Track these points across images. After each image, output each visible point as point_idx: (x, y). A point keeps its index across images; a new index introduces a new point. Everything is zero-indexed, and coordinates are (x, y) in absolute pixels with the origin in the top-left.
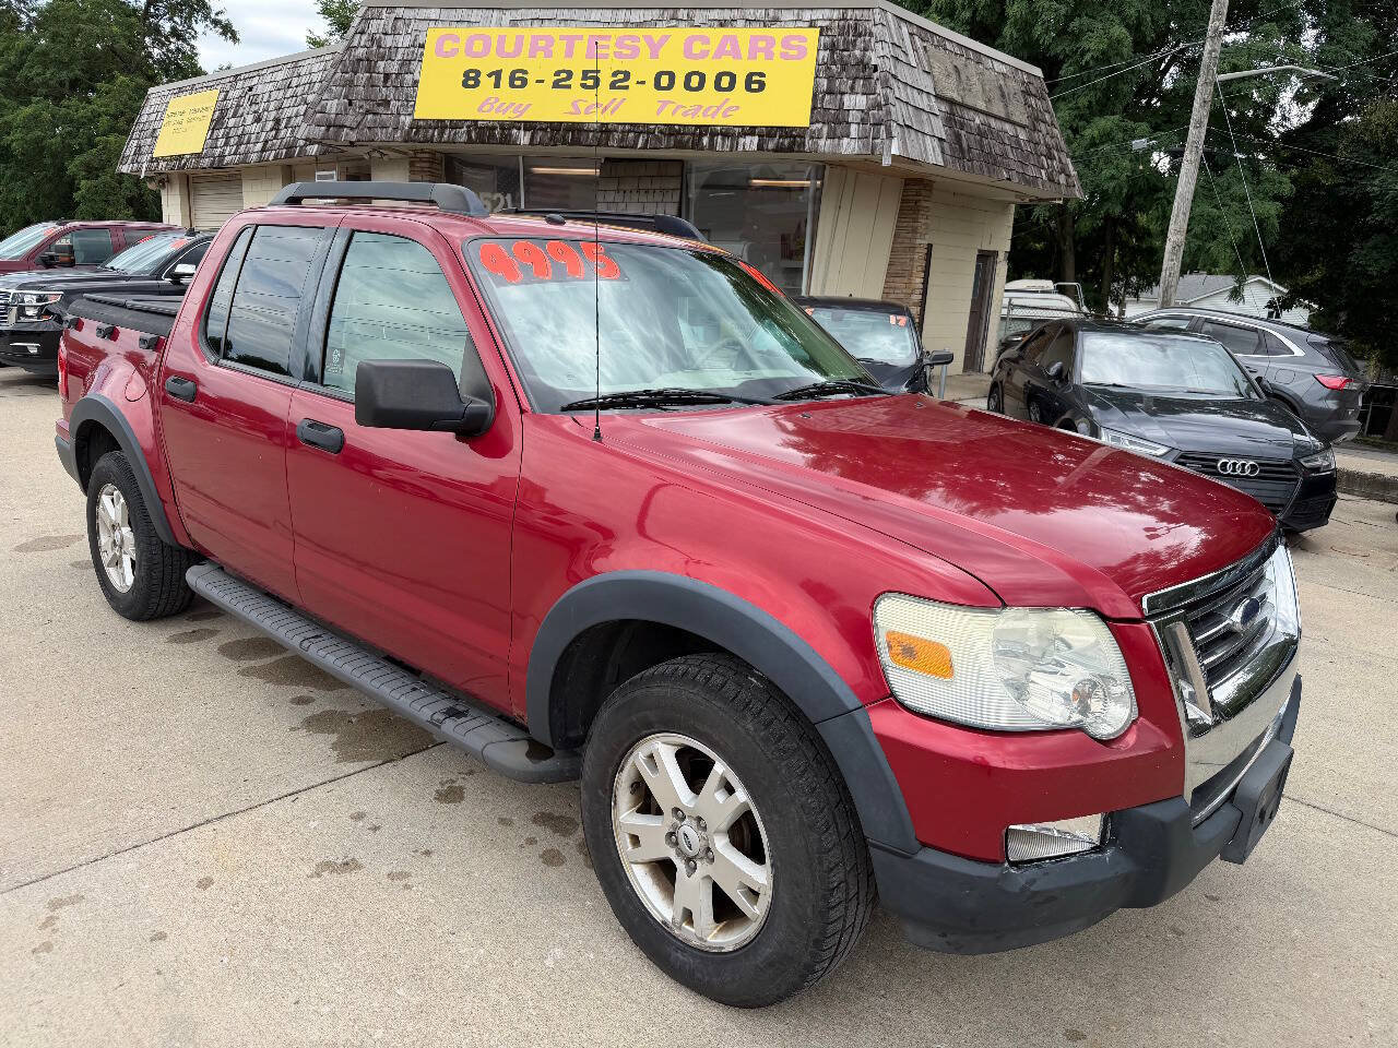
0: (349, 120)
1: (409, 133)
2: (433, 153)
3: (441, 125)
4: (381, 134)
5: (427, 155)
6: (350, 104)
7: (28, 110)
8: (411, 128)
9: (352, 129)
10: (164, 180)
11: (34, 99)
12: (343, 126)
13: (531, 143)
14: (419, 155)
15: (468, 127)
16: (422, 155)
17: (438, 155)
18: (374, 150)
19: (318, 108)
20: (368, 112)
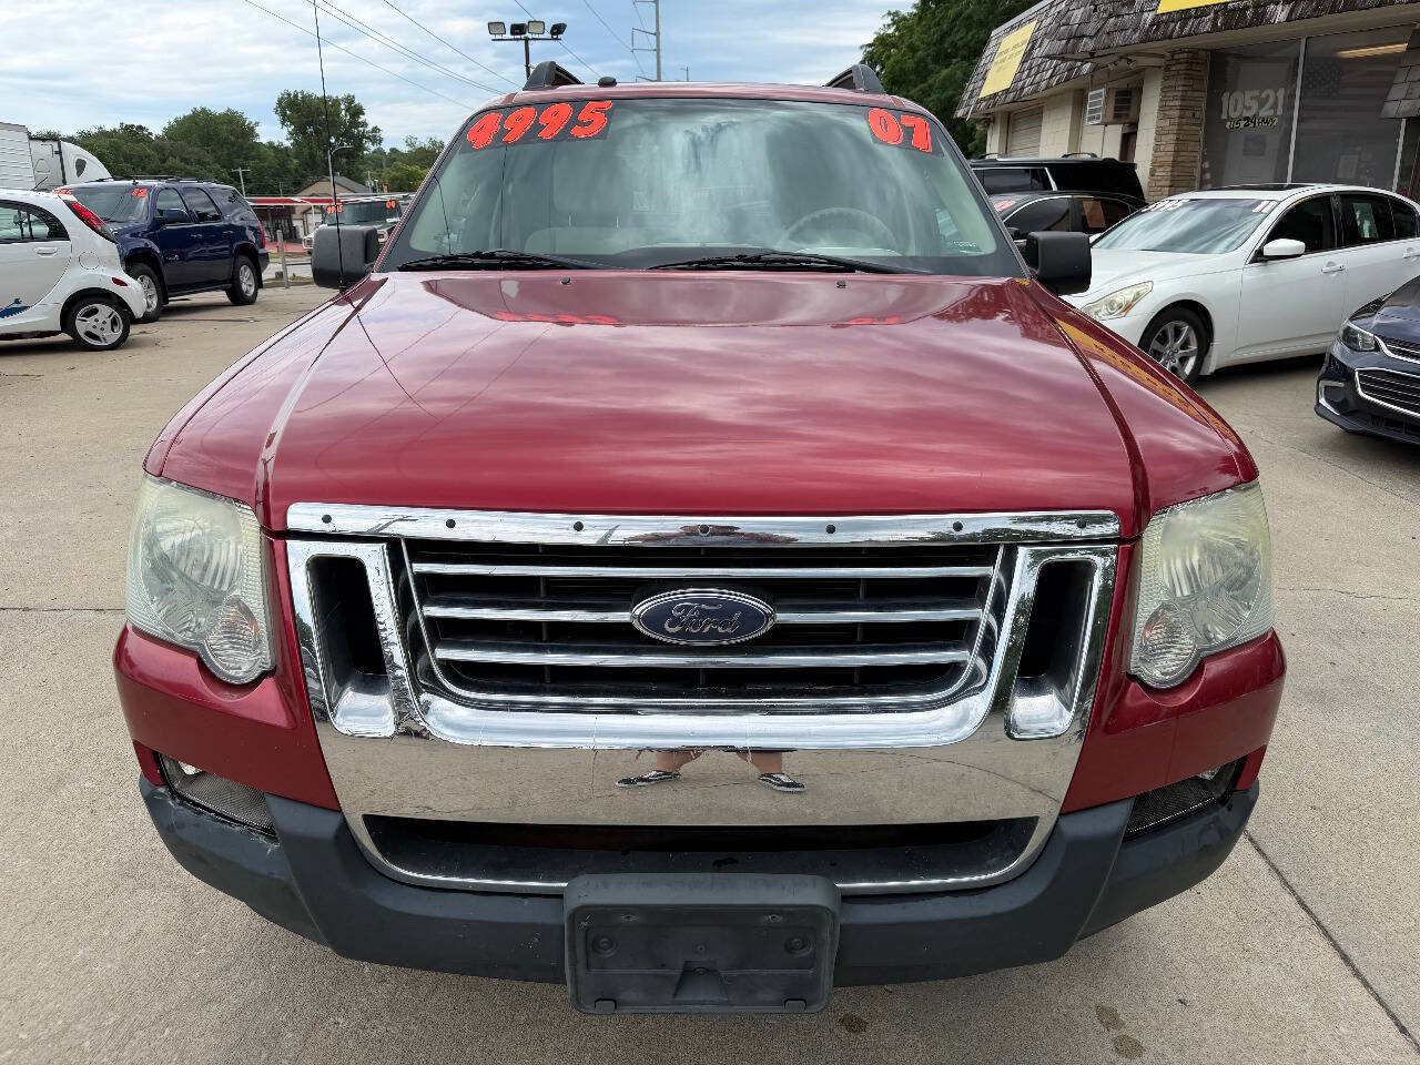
0: (1090, 29)
1: (1148, 31)
2: (1194, 52)
3: (1185, 15)
4: (1119, 39)
5: (1185, 55)
6: (1095, 10)
7: (945, 72)
8: (1152, 25)
9: (1091, 37)
10: (989, 121)
11: (954, 61)
12: (1084, 36)
13: (1288, 20)
14: (1176, 57)
15: (1216, 12)
16: (1181, 56)
17: (1202, 53)
18: (1121, 58)
19: (1064, 21)
20: (1111, 16)
